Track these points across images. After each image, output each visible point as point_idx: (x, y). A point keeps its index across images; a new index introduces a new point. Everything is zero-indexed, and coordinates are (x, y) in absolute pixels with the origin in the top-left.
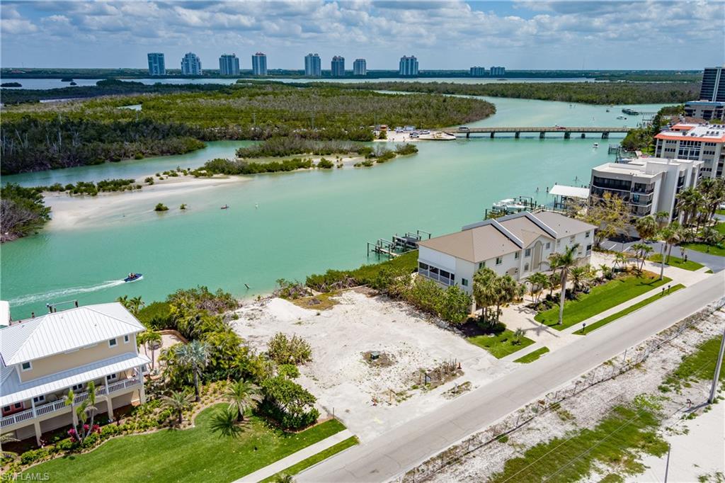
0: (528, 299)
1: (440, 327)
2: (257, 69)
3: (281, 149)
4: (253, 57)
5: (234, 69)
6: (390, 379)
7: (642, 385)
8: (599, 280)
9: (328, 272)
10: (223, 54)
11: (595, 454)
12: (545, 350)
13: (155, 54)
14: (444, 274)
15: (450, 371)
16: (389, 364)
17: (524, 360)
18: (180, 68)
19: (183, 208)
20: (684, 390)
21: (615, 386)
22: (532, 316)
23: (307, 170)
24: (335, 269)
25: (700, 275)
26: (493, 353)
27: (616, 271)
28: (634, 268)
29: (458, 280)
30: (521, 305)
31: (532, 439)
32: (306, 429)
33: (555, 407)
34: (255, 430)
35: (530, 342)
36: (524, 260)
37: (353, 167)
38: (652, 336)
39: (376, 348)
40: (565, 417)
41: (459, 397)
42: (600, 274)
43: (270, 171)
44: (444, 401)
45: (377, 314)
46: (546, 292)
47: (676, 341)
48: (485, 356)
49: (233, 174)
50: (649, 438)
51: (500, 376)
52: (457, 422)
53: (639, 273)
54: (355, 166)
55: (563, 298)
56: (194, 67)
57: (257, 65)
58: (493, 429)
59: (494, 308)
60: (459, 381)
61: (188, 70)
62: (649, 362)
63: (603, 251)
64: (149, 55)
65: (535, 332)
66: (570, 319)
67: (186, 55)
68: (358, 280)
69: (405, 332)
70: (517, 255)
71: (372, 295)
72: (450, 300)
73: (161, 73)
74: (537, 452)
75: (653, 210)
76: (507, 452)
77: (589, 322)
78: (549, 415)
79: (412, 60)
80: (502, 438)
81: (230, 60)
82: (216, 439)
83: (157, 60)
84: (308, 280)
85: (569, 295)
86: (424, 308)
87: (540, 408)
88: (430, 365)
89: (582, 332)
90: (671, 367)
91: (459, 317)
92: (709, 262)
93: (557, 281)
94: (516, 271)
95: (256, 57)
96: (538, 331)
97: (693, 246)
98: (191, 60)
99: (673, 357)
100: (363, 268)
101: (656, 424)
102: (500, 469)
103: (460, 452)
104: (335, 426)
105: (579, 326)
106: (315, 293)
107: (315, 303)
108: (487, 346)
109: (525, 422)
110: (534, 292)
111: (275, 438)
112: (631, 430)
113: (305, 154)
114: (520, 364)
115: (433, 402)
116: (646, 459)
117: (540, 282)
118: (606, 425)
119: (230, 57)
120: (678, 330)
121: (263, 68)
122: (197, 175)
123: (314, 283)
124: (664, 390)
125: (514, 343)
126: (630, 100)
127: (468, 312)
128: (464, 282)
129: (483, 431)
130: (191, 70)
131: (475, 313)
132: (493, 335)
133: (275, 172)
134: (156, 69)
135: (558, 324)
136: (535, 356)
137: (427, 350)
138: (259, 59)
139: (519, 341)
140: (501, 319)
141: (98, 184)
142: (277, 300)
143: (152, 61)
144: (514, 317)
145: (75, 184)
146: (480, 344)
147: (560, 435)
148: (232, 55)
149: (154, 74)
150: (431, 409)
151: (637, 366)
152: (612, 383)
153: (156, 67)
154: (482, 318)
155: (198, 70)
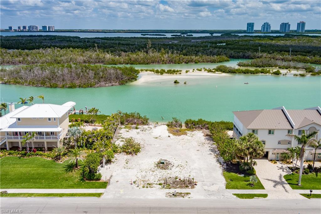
2: (299, 29)
3: (261, 64)
4: (298, 23)
5: (287, 29)
6: (155, 176)
10: (283, 22)
12: (264, 196)
13: (251, 23)
14: (240, 132)
15: (188, 184)
18: (261, 29)
19: (185, 83)
22: (284, 174)
23: (265, 74)
32: (92, 181)
35: (261, 188)
37: (293, 76)
41: (174, 199)
49: (225, 72)
54: (294, 75)
56: (267, 28)
57: (299, 27)
61: (264, 30)
64: (248, 24)
65: (274, 184)
67: (264, 23)
69: (195, 157)
70: (290, 132)
71: (207, 136)
73: (252, 31)
77: (315, 192)
81: (286, 25)
83: (251, 25)
88: (183, 177)
89: (308, 196)
94: (289, 142)
95: (300, 23)
96: (277, 184)
98: (266, 26)
104: (103, 185)
105: (308, 192)
106: (184, 128)
107: (176, 132)
111: (77, 179)
113: (274, 67)
114: (235, 196)
121: (303, 28)
122: (210, 71)
125: (249, 185)
130: (265, 30)
132: (242, 176)
133: (247, 74)
134: (250, 30)
135: (297, 185)
138: (301, 25)
139: (253, 184)
141: (167, 70)
143: (249, 26)
145: (159, 70)
148: (287, 22)
149: (249, 32)
153: (250, 29)
155: (269, 30)
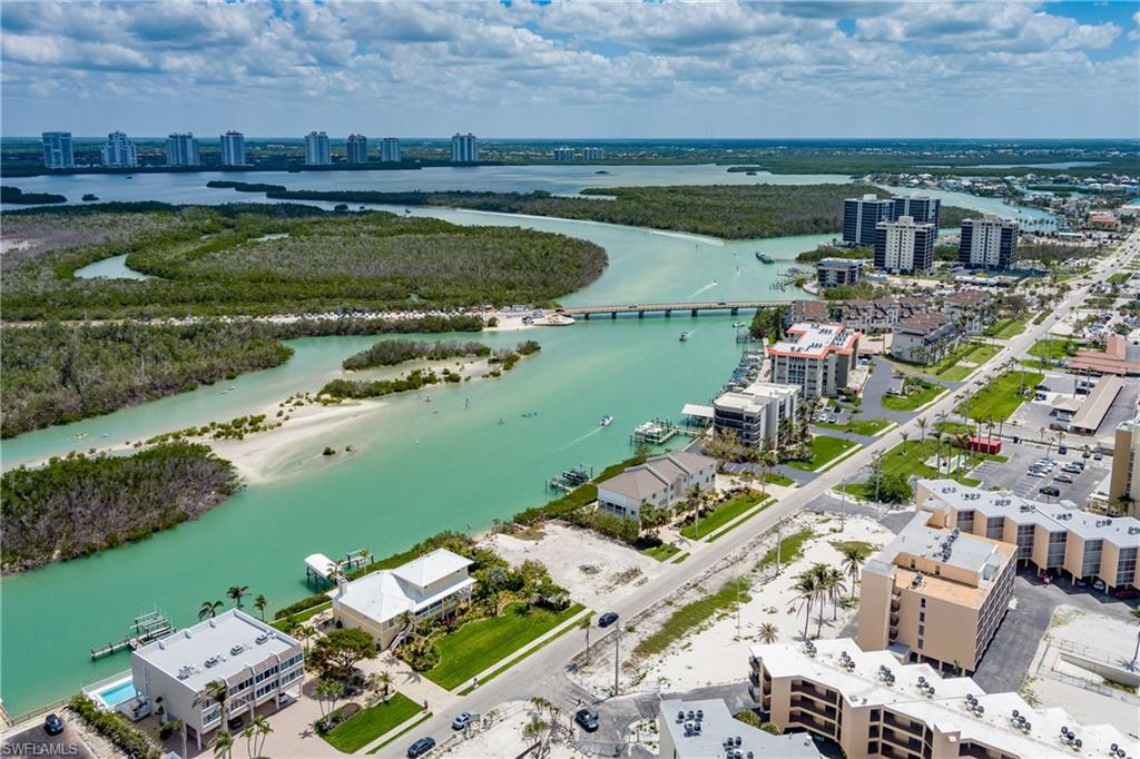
0: (675, 520)
1: (620, 545)
2: (229, 155)
5: (190, 155)
6: (601, 580)
7: (741, 570)
8: (721, 501)
9: (528, 510)
11: (717, 606)
12: (688, 554)
13: (56, 134)
14: (618, 507)
15: (635, 572)
16: (597, 572)
17: (676, 562)
19: (348, 450)
20: (765, 570)
21: (728, 572)
22: (678, 533)
23: (435, 386)
24: (531, 507)
25: (792, 489)
26: (657, 559)
27: (733, 491)
28: (746, 488)
29: (628, 512)
30: (670, 525)
31: (685, 603)
32: (565, 611)
33: (695, 586)
34: (537, 613)
35: (679, 550)
36: (670, 493)
37: (482, 379)
38: (752, 540)
39: (588, 564)
40: (701, 590)
41: (643, 586)
42: (721, 496)
43: (396, 391)
44: (635, 589)
45: (575, 539)
46: (686, 514)
47: (765, 542)
48: (653, 562)
50: (743, 596)
51: (664, 572)
52: (645, 599)
53: (748, 490)
54: (483, 377)
55: (697, 517)
56: (123, 154)
57: (229, 150)
58: (664, 600)
59: (654, 530)
60: (641, 577)
61: (112, 158)
62: (748, 556)
63: (725, 474)
65: (680, 543)
66: (702, 532)
67: (111, 135)
68: (552, 513)
69: (599, 551)
70: (665, 490)
71: (567, 526)
72: (626, 526)
73: (65, 163)
74: (688, 609)
75: (762, 436)
76: (673, 609)
77: (713, 534)
78: (692, 590)
79: (469, 140)
80: (670, 603)
81: (184, 143)
82: (519, 619)
83: (59, 142)
84: (515, 518)
85: (701, 514)
86: (607, 532)
87: (688, 587)
88: (622, 571)
89: (710, 541)
90: (760, 558)
91: (632, 537)
92: (800, 478)
93: (692, 506)
94: (666, 501)
95: (228, 138)
96: (682, 541)
97: (791, 463)
98: (118, 143)
99: (762, 551)
100: (551, 504)
101: (748, 589)
102: (670, 617)
103: (650, 612)
104: (580, 608)
105: (708, 537)
106: (525, 528)
107: (528, 536)
108: (653, 555)
109: (681, 595)
110: (678, 514)
111: (551, 616)
112: (735, 593)
113: (419, 359)
114: (674, 564)
115: (629, 590)
116: (741, 605)
117: (680, 508)
118: (722, 592)
119: (183, 138)
120: (768, 534)
121: (239, 153)
122: (323, 401)
123: (520, 520)
124: (754, 571)
125: (669, 552)
126: (766, 233)
127: (637, 532)
128: (633, 513)
129: (659, 601)
130: (118, 158)
131: (643, 534)
132: (655, 548)
134: (57, 158)
135: (695, 536)
136: (682, 558)
137: (617, 562)
138: (232, 142)
139: (672, 550)
140: (660, 537)
142: (500, 535)
143: (51, 144)
144: (667, 534)
146: (648, 554)
147: (699, 599)
148: (186, 134)
149: (54, 166)
150: (629, 594)
151: (741, 559)
152: (727, 571)
153: (57, 154)
154: (647, 536)
155: (130, 158)
